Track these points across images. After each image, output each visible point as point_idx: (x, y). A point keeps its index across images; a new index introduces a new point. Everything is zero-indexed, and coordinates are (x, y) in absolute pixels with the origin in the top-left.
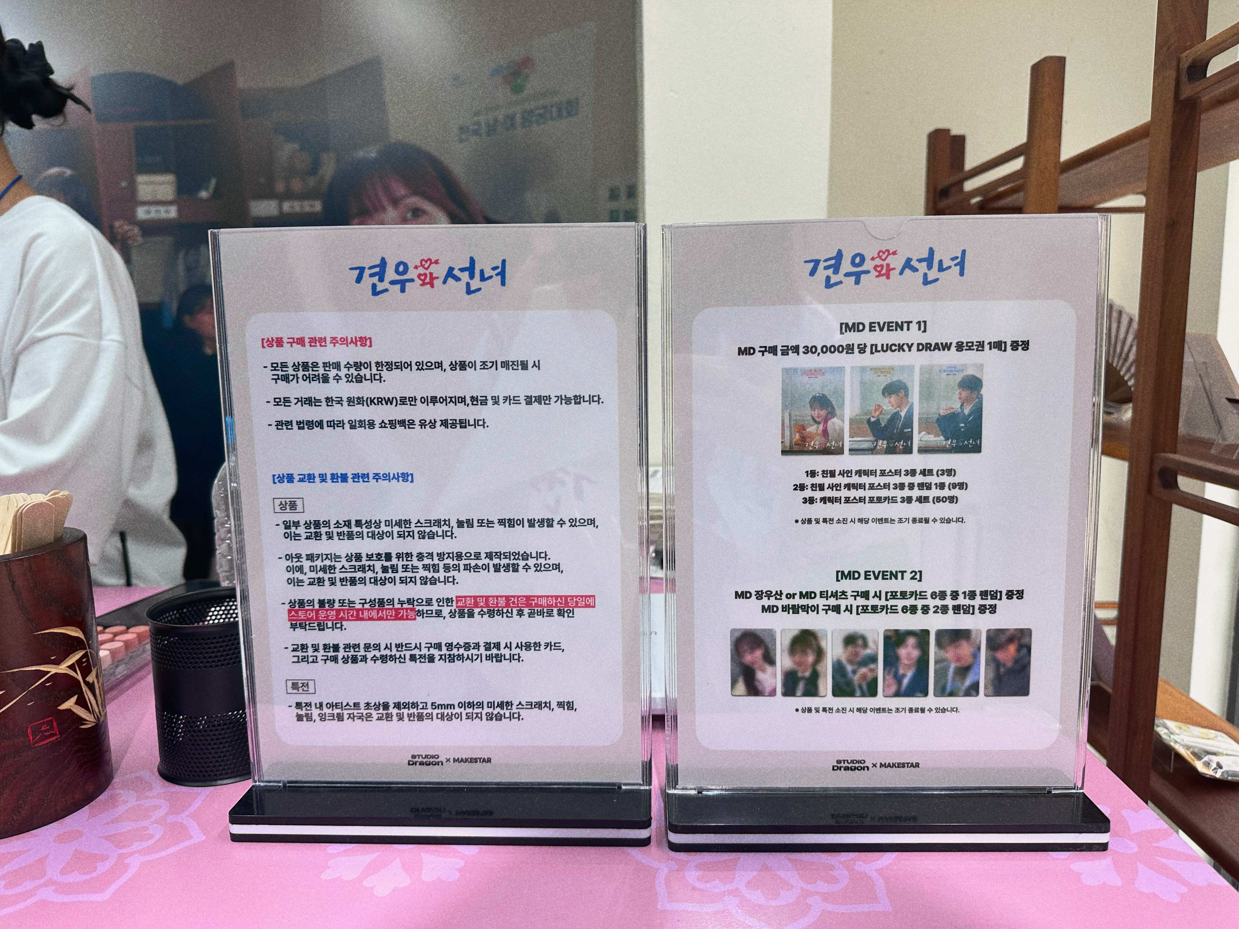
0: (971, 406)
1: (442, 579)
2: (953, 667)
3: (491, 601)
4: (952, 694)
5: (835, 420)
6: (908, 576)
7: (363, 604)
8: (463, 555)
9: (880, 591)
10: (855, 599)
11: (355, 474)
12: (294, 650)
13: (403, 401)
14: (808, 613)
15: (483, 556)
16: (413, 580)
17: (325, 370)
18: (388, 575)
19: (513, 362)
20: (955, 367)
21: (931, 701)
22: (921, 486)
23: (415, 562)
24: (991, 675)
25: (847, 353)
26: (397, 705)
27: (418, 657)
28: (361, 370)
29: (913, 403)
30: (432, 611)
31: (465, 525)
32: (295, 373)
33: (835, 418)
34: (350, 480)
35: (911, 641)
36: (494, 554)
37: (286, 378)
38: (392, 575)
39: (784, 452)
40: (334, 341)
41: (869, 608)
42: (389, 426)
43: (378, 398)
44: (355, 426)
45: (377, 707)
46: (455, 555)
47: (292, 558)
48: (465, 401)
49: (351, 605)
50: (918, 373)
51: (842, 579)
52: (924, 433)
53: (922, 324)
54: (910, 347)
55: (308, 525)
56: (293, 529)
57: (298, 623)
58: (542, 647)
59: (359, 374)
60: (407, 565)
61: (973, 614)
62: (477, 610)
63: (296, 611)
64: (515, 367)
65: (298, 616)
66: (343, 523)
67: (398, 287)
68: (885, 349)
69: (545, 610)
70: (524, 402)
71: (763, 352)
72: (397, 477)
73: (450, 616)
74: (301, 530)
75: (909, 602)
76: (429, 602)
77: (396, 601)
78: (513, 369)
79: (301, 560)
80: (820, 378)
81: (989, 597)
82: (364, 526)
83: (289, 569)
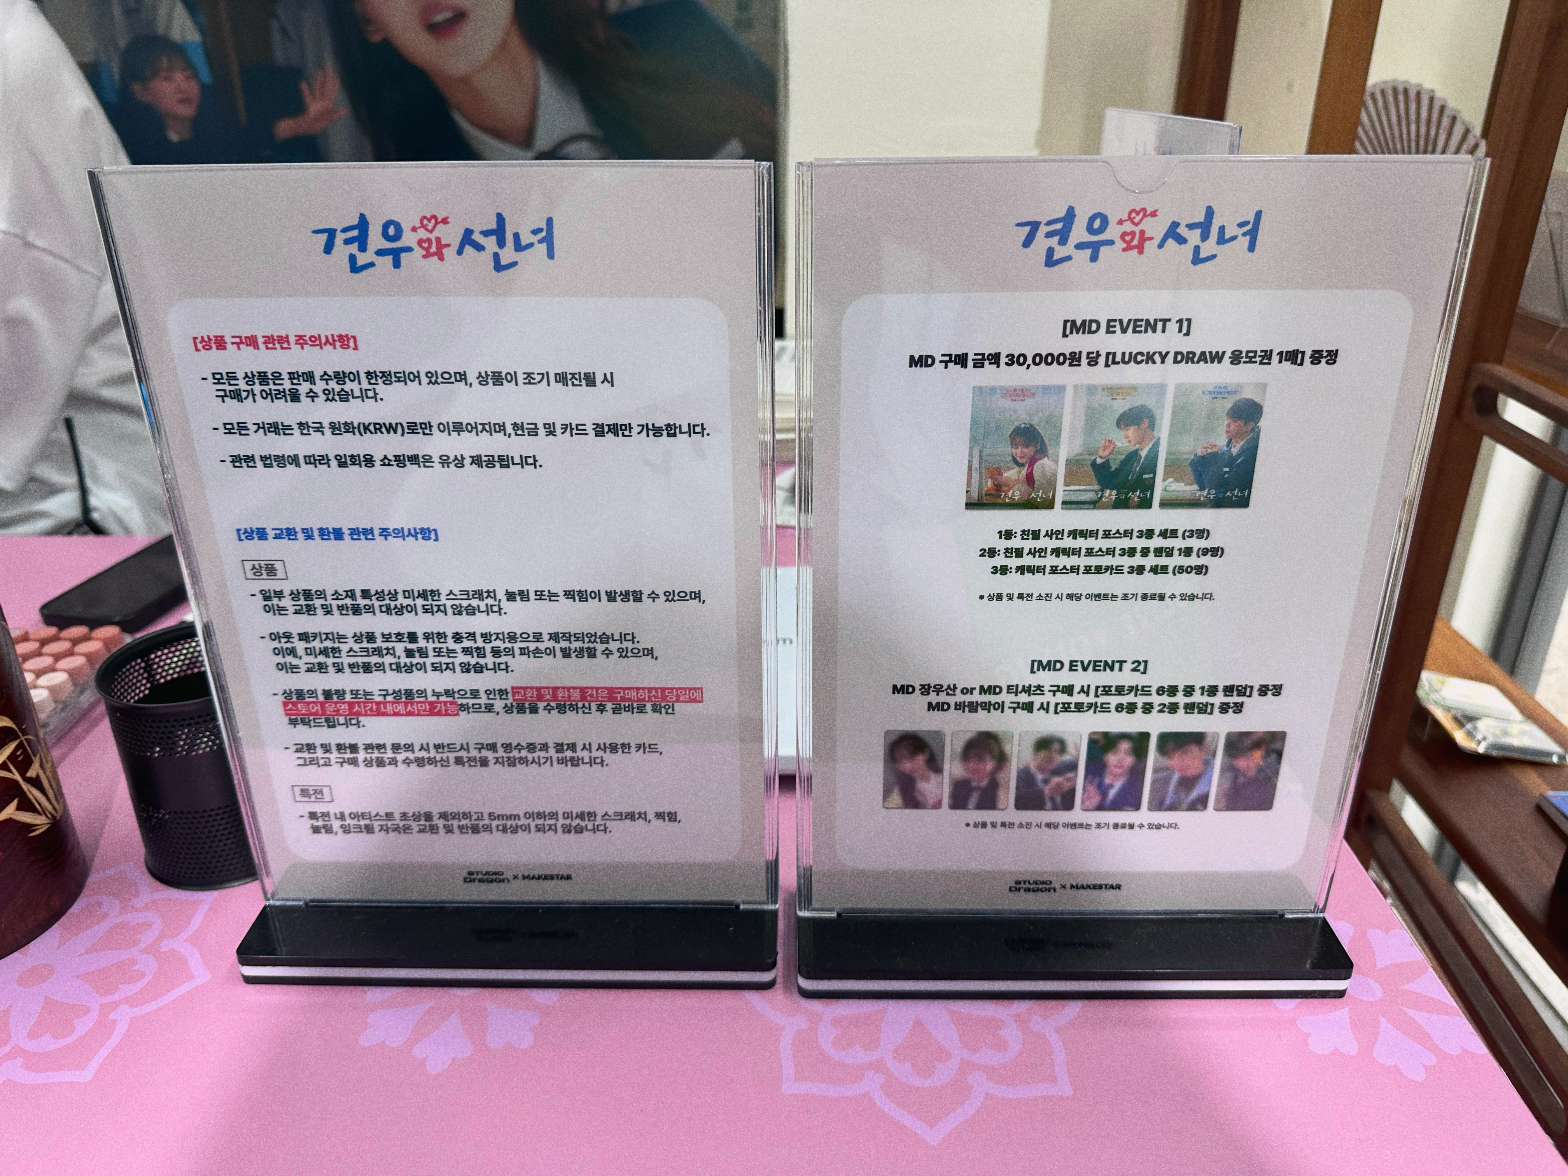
0: (1242, 443)
1: (490, 666)
2: (1176, 777)
3: (560, 694)
4: (1173, 808)
5: (1045, 461)
6: (1128, 667)
7: (385, 696)
8: (518, 636)
9: (1089, 686)
10: (1054, 695)
11: (354, 529)
12: (297, 751)
13: (412, 428)
14: (989, 712)
15: (546, 637)
16: (449, 667)
17: (293, 384)
18: (415, 661)
19: (573, 374)
20: (1226, 387)
21: (1144, 815)
22: (1159, 552)
23: (451, 644)
24: (1227, 785)
25: (1071, 365)
26: (443, 816)
27: (466, 760)
28: (345, 383)
29: (1159, 439)
30: (480, 704)
31: (518, 598)
32: (249, 388)
33: (1046, 459)
34: (346, 537)
35: (1125, 746)
36: (561, 635)
37: (237, 395)
38: (421, 661)
39: (970, 505)
40: (301, 340)
41: (1072, 706)
42: (395, 463)
43: (375, 424)
44: (345, 463)
45: (417, 817)
46: (506, 636)
47: (280, 637)
48: (504, 430)
49: (368, 697)
50: (1172, 395)
51: (1038, 670)
52: (1171, 480)
53: (1185, 324)
54: (1163, 358)
55: (295, 596)
56: (275, 601)
57: (299, 718)
58: (633, 749)
59: (342, 390)
60: (440, 648)
61: (1211, 713)
62: (541, 705)
63: (294, 704)
64: (576, 382)
65: (297, 710)
66: (344, 594)
67: (389, 259)
68: (1127, 359)
69: (635, 705)
70: (592, 433)
71: (946, 363)
72: (414, 534)
73: (506, 712)
74: (287, 602)
75: (1125, 700)
76: (475, 694)
77: (429, 693)
78: (573, 385)
79: (291, 640)
80: (1029, 401)
81: (1235, 693)
82: (374, 598)
83: (277, 652)
